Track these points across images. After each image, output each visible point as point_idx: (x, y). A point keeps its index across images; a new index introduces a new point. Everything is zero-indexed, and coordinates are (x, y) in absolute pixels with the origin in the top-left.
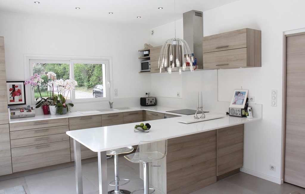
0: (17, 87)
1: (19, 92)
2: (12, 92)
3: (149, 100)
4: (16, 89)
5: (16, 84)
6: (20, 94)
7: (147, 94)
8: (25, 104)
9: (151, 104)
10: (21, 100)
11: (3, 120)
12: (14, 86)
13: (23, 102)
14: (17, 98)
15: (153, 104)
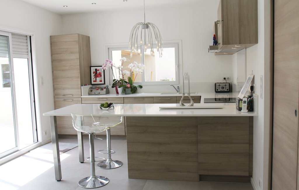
0: (99, 70)
1: (100, 75)
2: (94, 74)
3: (219, 85)
4: (98, 72)
5: (98, 68)
6: (101, 76)
7: (225, 79)
8: (104, 84)
9: (222, 90)
10: (101, 81)
11: (77, 95)
12: (96, 70)
13: (103, 82)
14: (98, 79)
15: (226, 90)
